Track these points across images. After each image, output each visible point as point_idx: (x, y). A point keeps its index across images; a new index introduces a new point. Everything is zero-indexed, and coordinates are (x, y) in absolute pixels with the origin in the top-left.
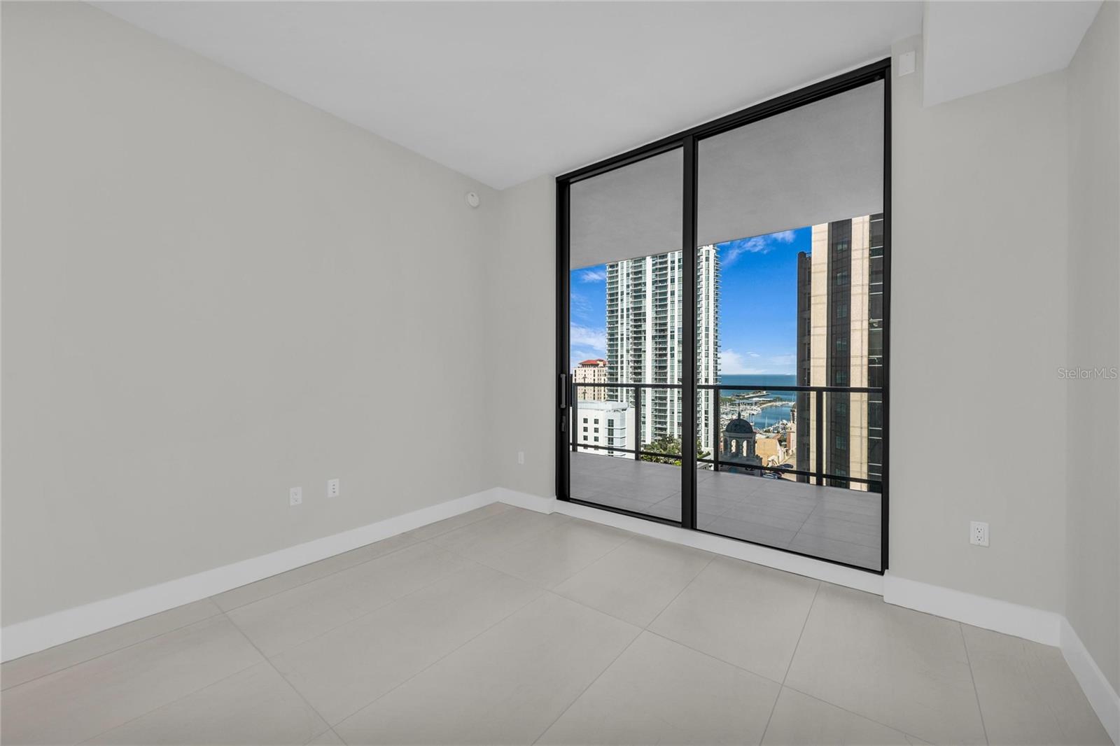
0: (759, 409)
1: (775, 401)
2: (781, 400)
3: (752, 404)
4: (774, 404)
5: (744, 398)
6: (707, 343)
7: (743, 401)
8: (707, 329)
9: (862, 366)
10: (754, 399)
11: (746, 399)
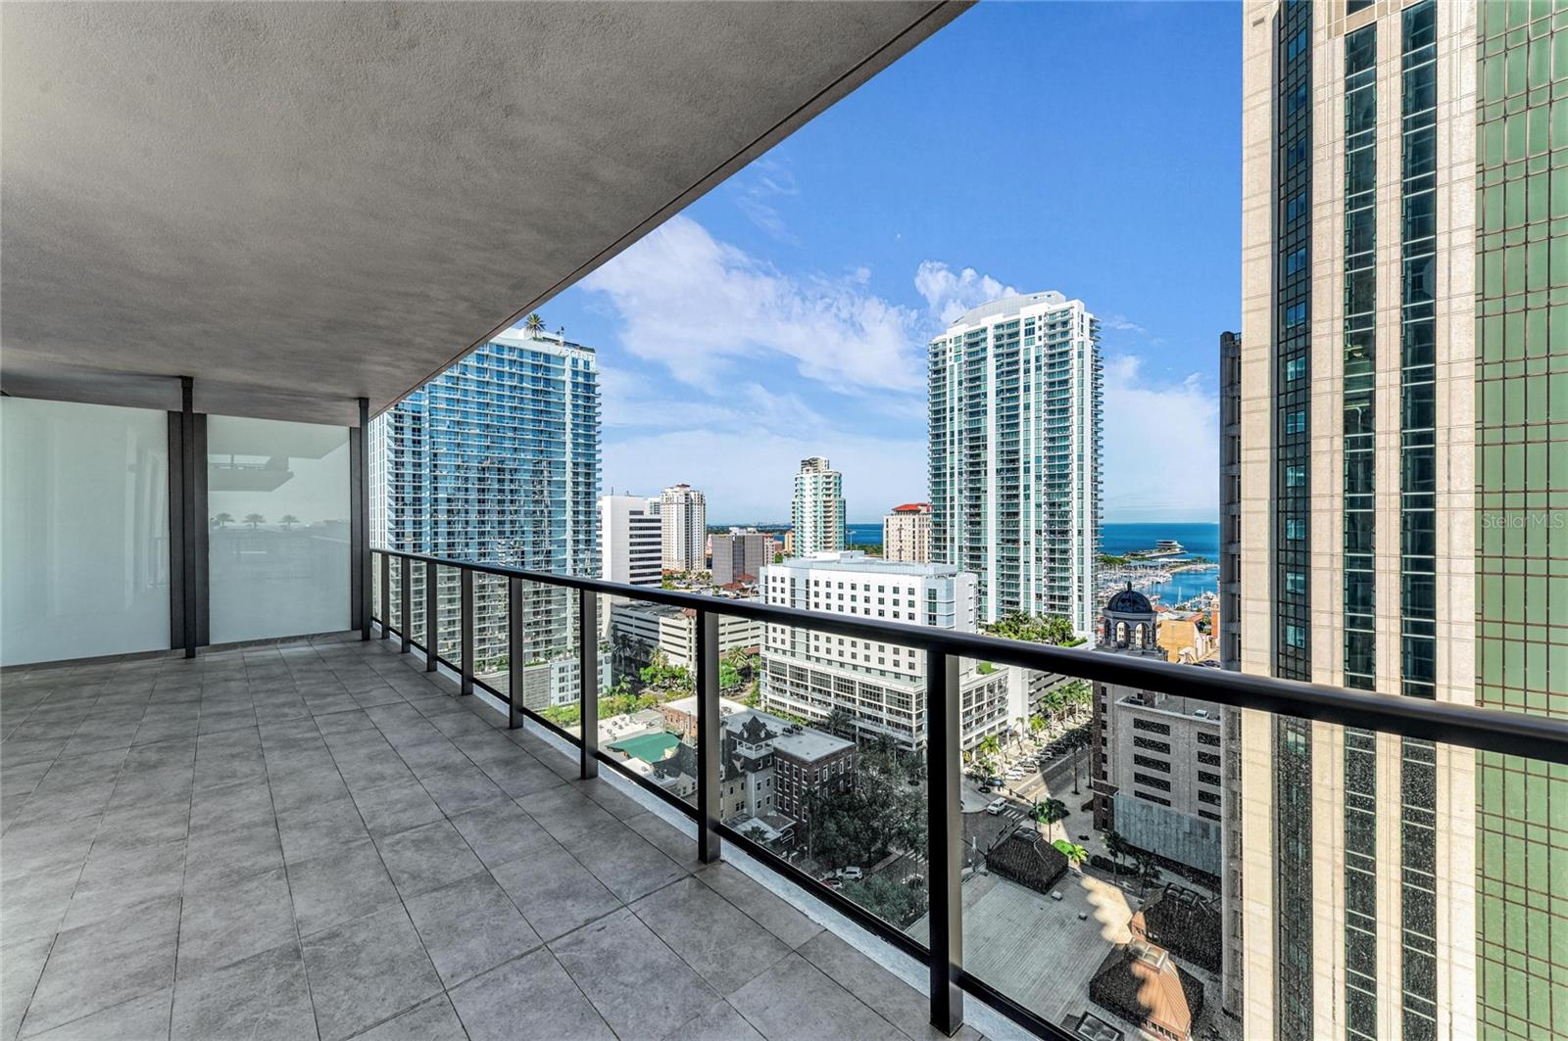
0: (1168, 574)
1: (1194, 562)
2: (1205, 561)
3: (1156, 568)
4: (1193, 567)
5: (1143, 559)
7: (1141, 563)
8: (1081, 458)
10: (1160, 560)
11: (1147, 559)
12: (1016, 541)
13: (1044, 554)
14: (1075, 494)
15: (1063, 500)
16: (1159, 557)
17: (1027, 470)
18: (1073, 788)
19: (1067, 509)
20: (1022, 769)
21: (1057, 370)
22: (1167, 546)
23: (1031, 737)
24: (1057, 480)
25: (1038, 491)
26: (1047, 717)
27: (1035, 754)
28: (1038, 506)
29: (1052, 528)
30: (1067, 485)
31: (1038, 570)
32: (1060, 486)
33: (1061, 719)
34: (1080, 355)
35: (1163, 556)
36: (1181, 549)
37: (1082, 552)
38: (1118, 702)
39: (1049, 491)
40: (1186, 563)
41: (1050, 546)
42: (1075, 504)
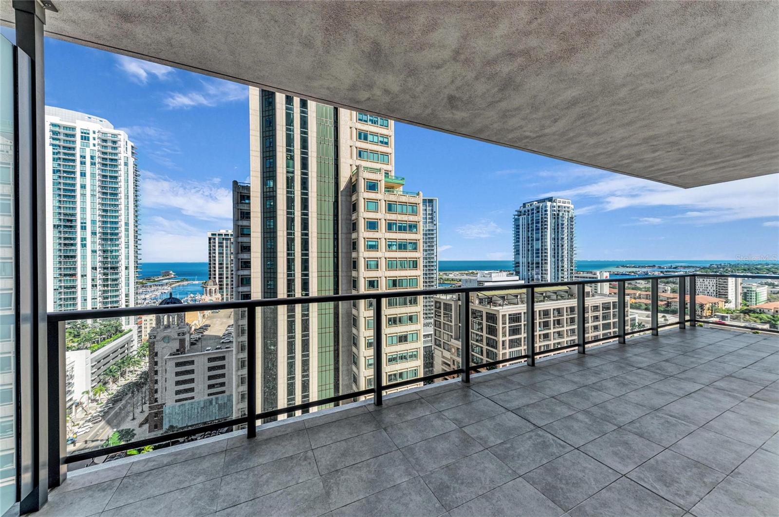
0: (169, 288)
1: (182, 281)
2: (187, 280)
3: (162, 285)
4: (182, 283)
5: (154, 281)
6: (127, 236)
7: (154, 283)
8: (127, 224)
10: (164, 281)
11: (157, 281)
12: (74, 275)
13: (99, 282)
14: (123, 245)
15: (114, 248)
16: (162, 280)
17: (84, 228)
18: (131, 418)
19: (117, 254)
20: (90, 424)
21: (108, 168)
22: (167, 274)
23: (93, 401)
24: (109, 236)
25: (93, 243)
26: (105, 383)
27: (99, 410)
28: (94, 252)
29: (106, 266)
31: (94, 292)
32: (111, 240)
33: (115, 381)
34: (126, 164)
35: (166, 279)
36: (175, 275)
37: (128, 279)
38: (166, 357)
39: (103, 242)
40: (178, 282)
41: (104, 277)
42: (123, 251)
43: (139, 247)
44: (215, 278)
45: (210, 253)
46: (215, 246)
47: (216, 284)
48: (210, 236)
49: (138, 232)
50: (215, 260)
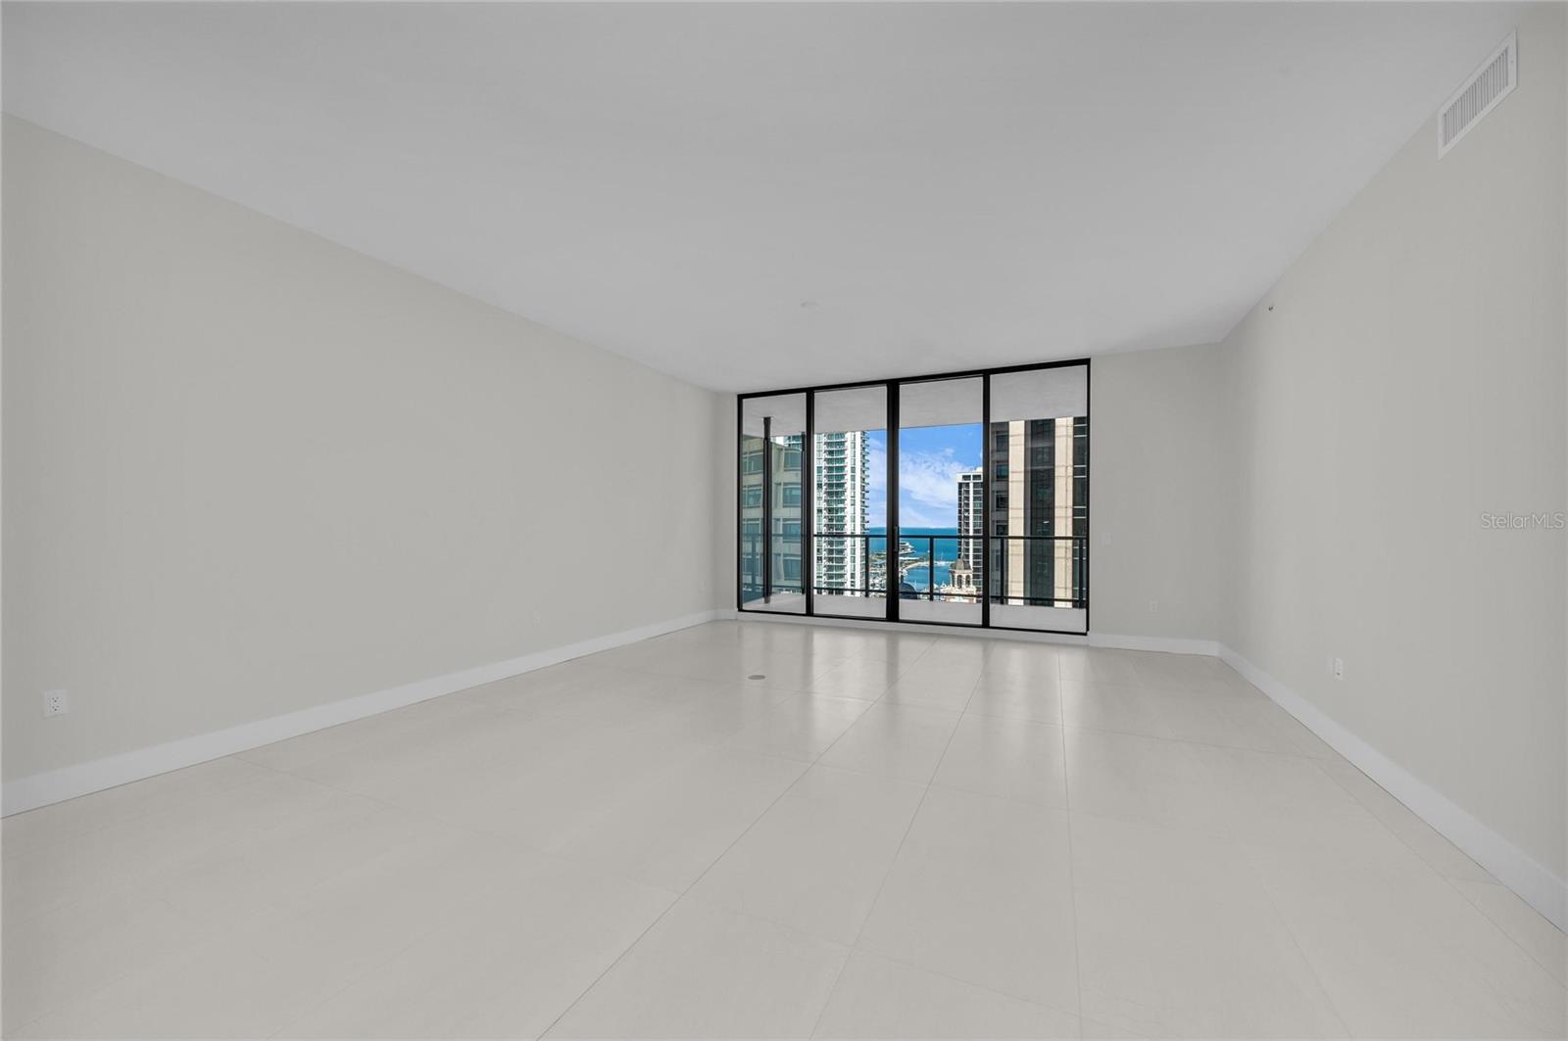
8: (853, 470)
9: (1066, 517)
13: (824, 554)
14: (848, 502)
15: (840, 506)
19: (842, 514)
24: (837, 488)
25: (819, 498)
28: (820, 511)
30: (843, 493)
31: (819, 568)
32: (837, 493)
36: (912, 549)
37: (853, 551)
39: (829, 498)
41: (829, 547)
42: (849, 511)
43: (866, 504)
44: (967, 556)
45: (960, 512)
46: (968, 498)
47: (969, 568)
48: (961, 481)
49: (866, 481)
50: (968, 524)
